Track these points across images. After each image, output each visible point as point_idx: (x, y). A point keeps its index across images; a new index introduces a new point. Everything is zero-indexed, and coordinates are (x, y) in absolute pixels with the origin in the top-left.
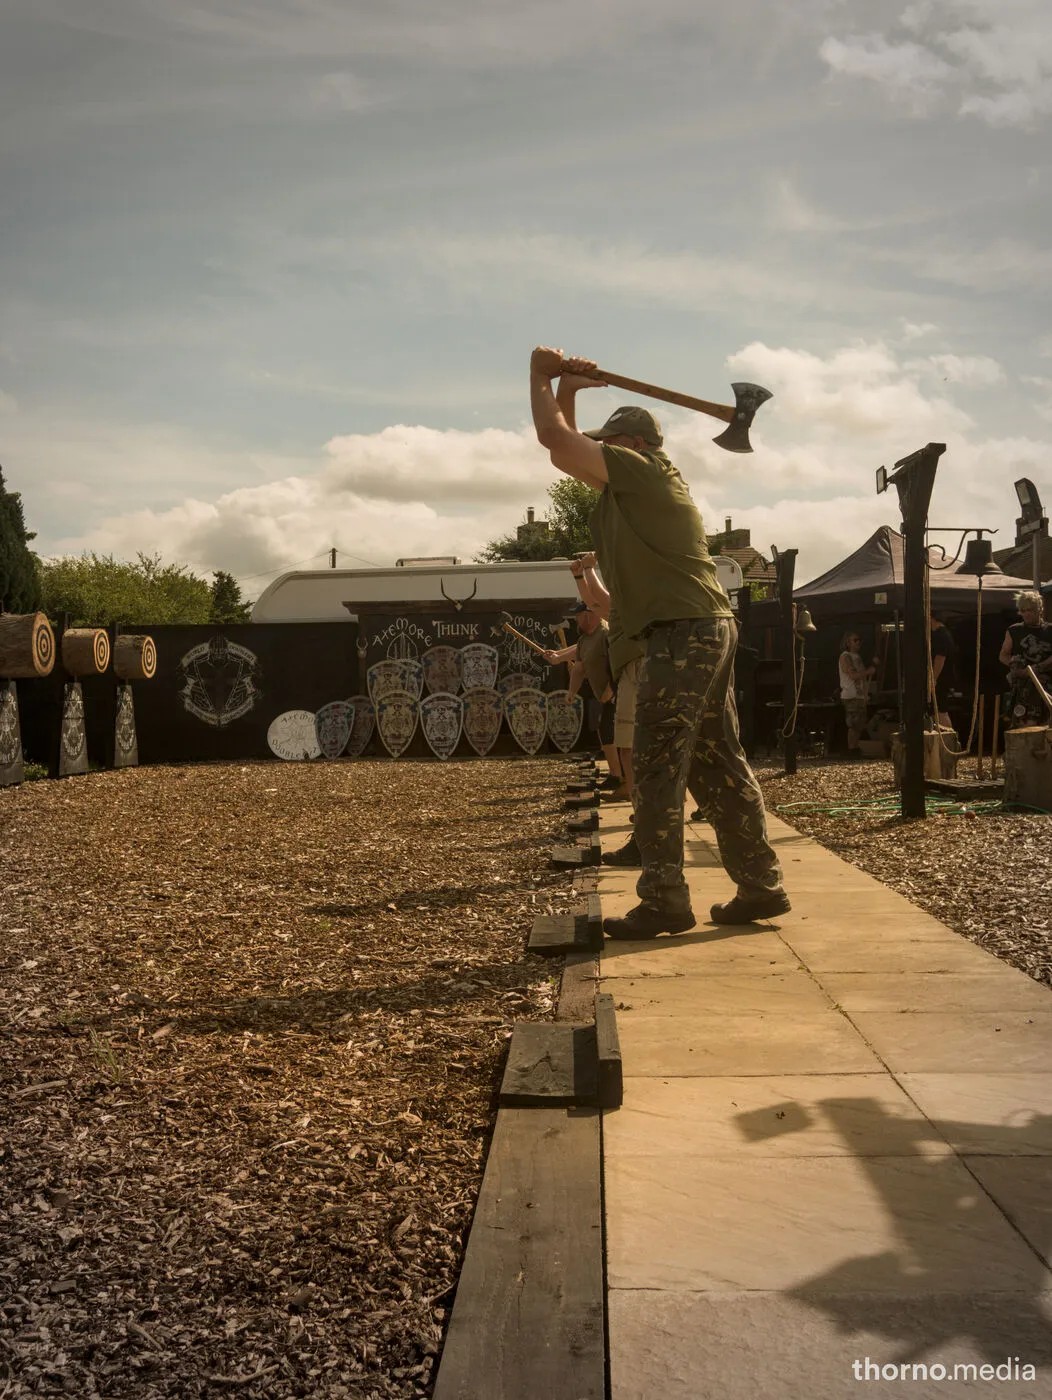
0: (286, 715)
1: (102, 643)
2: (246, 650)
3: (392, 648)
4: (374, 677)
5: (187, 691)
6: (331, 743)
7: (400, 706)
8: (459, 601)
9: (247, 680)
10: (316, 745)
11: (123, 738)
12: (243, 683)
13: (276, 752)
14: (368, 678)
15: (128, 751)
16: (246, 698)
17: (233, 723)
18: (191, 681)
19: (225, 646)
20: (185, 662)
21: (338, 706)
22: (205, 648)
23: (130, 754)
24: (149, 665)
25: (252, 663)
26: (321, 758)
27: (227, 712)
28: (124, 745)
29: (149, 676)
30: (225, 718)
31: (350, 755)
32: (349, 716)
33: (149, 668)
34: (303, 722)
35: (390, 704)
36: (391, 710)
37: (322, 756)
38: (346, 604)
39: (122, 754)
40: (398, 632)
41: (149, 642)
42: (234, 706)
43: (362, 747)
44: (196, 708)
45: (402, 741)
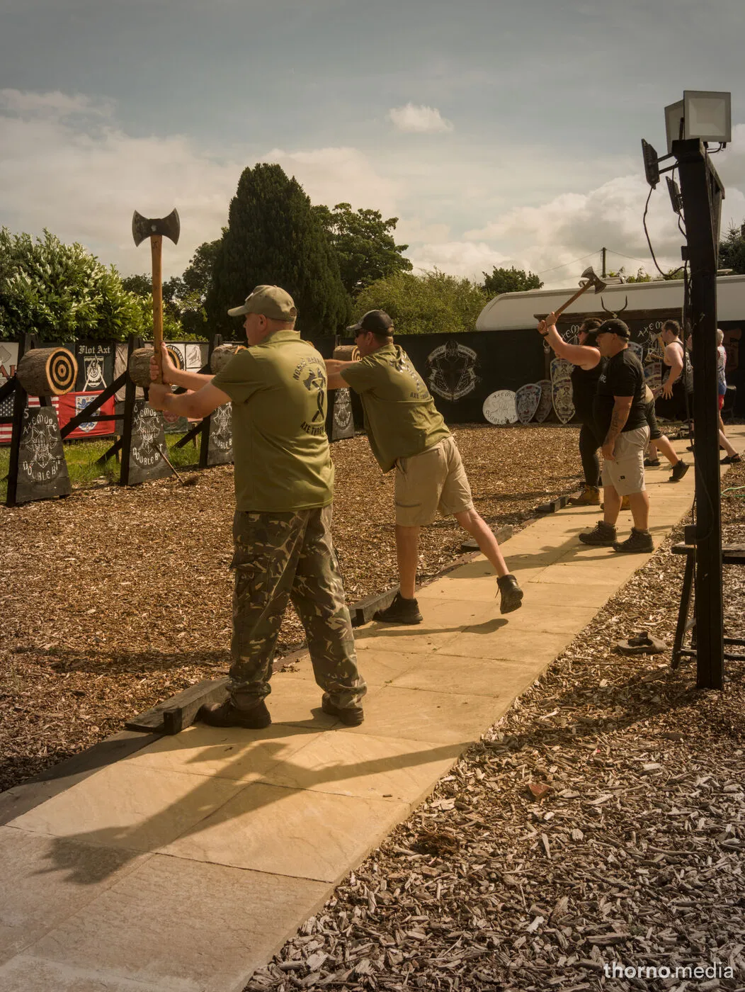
0: (497, 393)
2: (470, 350)
4: (555, 367)
5: (432, 378)
6: (525, 412)
7: (567, 388)
9: (471, 370)
10: (515, 414)
11: (340, 419)
12: (467, 372)
13: (489, 419)
14: (551, 367)
15: (344, 428)
16: (470, 382)
17: (461, 399)
18: (435, 371)
19: (456, 347)
20: (431, 358)
21: (531, 387)
22: (443, 349)
23: (346, 429)
25: (474, 358)
26: (518, 424)
27: (458, 391)
30: (456, 396)
31: (537, 422)
32: (537, 394)
34: (509, 398)
35: (562, 387)
36: (562, 391)
37: (518, 421)
38: (536, 317)
40: (572, 335)
42: (462, 387)
43: (546, 415)
44: (437, 389)
45: (569, 412)
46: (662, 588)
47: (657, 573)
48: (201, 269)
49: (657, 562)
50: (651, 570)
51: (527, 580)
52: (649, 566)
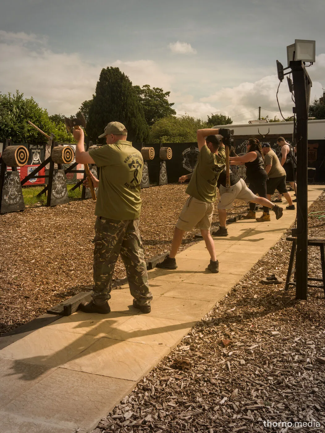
1: (152, 151)
3: (243, 149)
5: (184, 162)
7: (243, 168)
8: (264, 135)
11: (162, 176)
15: (164, 180)
18: (185, 159)
19: (195, 149)
22: (189, 149)
23: (165, 181)
24: (170, 156)
28: (162, 178)
29: (169, 159)
33: (170, 157)
35: (240, 167)
39: (162, 181)
40: (245, 144)
41: (169, 149)
44: (186, 167)
46: (282, 255)
47: (280, 249)
48: (84, 112)
49: (280, 244)
50: (277, 247)
51: (223, 251)
52: (276, 246)
